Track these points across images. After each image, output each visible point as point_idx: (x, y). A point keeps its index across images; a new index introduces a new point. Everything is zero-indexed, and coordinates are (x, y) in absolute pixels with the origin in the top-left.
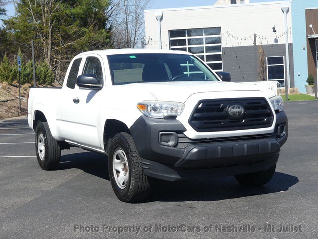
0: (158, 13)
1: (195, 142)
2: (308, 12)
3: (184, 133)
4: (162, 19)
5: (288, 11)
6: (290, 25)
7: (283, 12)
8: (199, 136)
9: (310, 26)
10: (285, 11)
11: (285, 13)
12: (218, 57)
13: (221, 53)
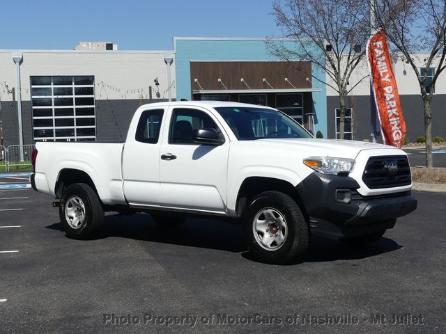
0: (17, 54)
1: (367, 199)
2: (193, 65)
3: (358, 190)
4: (21, 62)
5: (171, 62)
6: (173, 77)
7: (166, 63)
8: (370, 193)
9: (196, 80)
10: (169, 61)
11: (169, 64)
12: (91, 112)
13: (94, 106)
